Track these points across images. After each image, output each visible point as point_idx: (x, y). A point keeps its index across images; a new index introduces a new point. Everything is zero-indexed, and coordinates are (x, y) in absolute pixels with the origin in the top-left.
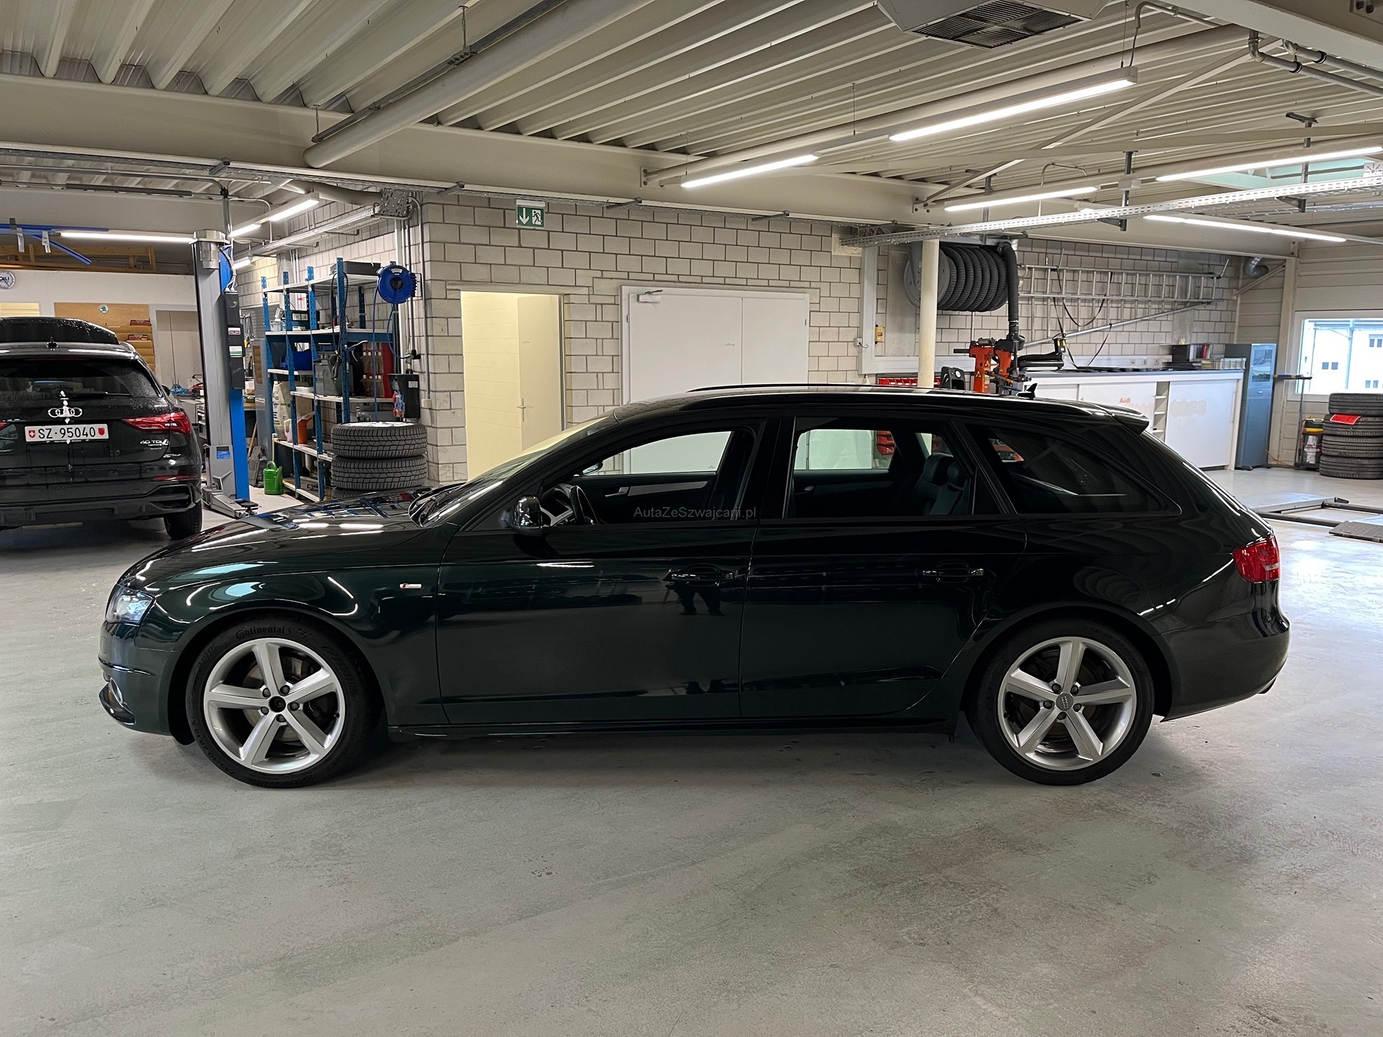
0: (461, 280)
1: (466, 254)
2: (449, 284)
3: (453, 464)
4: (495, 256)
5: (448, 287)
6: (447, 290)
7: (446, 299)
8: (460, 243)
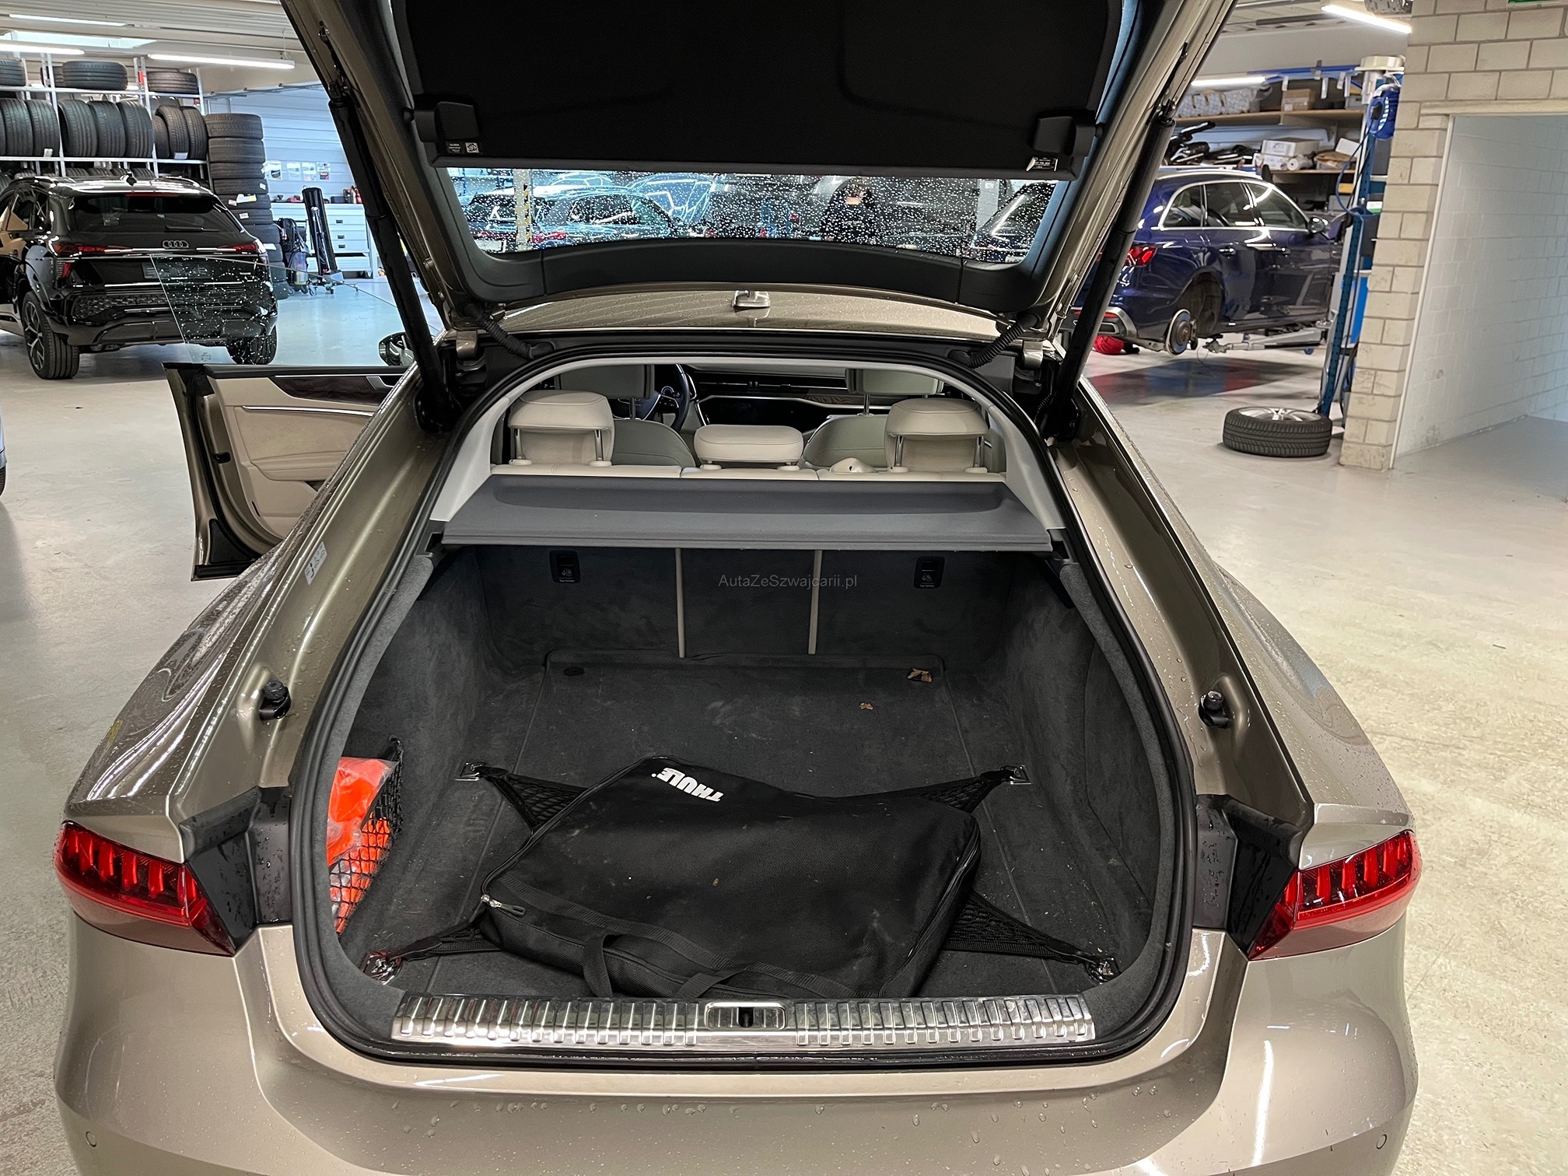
0: (1447, 99)
1: (1463, 57)
2: (1425, 107)
3: (1377, 370)
4: (1513, 56)
5: (1423, 111)
6: (1420, 115)
7: (1417, 128)
8: (1455, 43)
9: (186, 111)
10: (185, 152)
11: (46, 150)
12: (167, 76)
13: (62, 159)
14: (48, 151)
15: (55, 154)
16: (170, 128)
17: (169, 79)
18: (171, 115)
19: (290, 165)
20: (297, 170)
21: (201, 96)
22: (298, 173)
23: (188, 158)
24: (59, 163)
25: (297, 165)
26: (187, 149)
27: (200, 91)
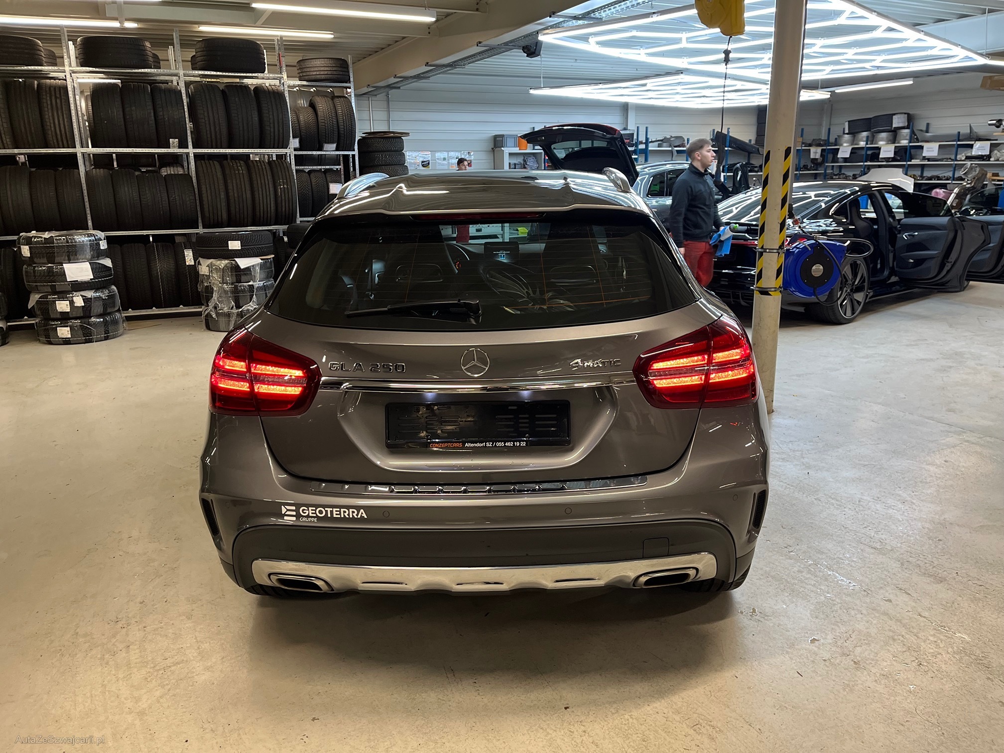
9: (337, 101)
10: (333, 143)
11: (171, 140)
12: (318, 63)
13: (191, 150)
14: (174, 141)
15: (183, 144)
16: (319, 119)
17: (319, 65)
18: (323, 105)
19: (438, 155)
20: (444, 159)
21: (352, 85)
22: (444, 162)
23: (337, 149)
24: (188, 154)
25: (445, 155)
26: (336, 139)
27: (352, 79)
